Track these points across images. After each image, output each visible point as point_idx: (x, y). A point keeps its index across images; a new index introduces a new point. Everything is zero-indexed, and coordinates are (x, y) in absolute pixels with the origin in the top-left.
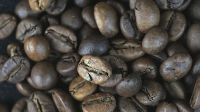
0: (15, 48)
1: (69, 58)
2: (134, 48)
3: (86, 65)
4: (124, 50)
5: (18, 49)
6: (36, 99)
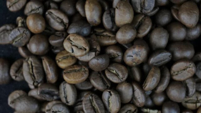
0: (22, 20)
2: (110, 37)
3: (71, 41)
4: (102, 37)
6: (30, 61)
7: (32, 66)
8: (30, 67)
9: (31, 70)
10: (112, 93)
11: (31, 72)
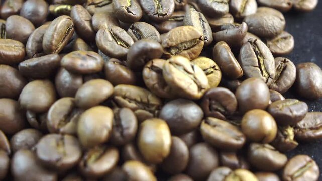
0: (288, 140)
1: (217, 110)
2: (124, 97)
4: (139, 99)
5: (283, 139)
6: (265, 76)
7: (260, 67)
8: (263, 68)
9: (262, 63)
10: (126, 11)
11: (261, 59)
